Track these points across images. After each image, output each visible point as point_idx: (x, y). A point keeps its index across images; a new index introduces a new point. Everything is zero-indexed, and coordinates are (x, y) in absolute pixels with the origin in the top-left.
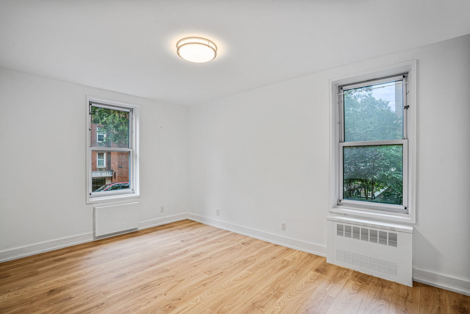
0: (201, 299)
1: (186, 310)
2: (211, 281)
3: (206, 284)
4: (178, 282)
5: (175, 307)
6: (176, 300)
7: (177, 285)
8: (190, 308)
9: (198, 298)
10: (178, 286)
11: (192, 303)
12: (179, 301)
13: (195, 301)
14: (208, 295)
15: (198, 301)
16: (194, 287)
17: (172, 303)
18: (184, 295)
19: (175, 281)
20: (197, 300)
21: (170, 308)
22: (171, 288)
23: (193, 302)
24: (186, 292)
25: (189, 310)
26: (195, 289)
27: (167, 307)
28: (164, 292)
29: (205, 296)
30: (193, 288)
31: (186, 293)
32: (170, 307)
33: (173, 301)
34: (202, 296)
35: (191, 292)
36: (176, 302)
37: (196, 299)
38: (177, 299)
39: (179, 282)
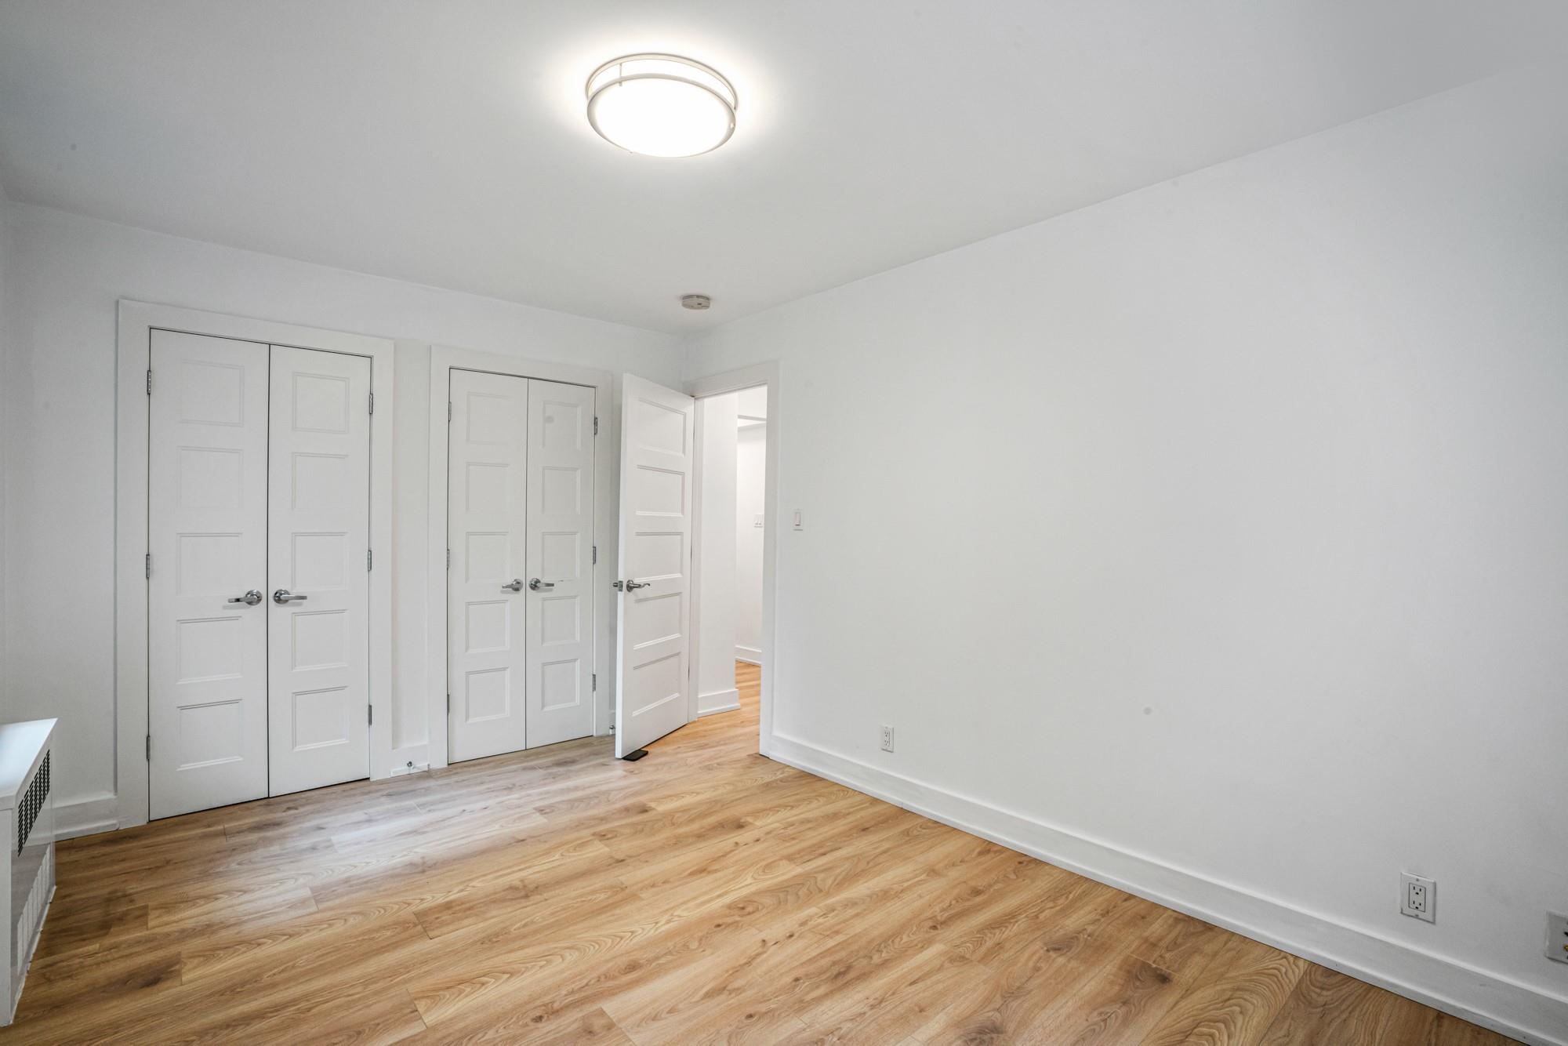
0: (657, 923)
1: (702, 899)
2: (603, 979)
3: (627, 970)
4: (729, 987)
5: (729, 907)
6: (729, 925)
7: (731, 975)
8: (691, 904)
9: (664, 924)
10: (727, 971)
11: (685, 914)
12: (720, 922)
13: (676, 919)
14: (632, 932)
15: (666, 917)
16: (671, 962)
17: (738, 919)
18: (707, 937)
19: (739, 990)
20: (668, 922)
21: (741, 906)
22: (748, 963)
23: (680, 916)
24: (698, 948)
25: (695, 898)
26: (670, 953)
27: (750, 909)
28: (769, 953)
29: (643, 929)
30: (675, 957)
31: (700, 944)
32: (743, 908)
33: (737, 922)
34: (652, 931)
35: (684, 945)
36: (729, 920)
37: (671, 924)
38: (725, 928)
39: (724, 988)
